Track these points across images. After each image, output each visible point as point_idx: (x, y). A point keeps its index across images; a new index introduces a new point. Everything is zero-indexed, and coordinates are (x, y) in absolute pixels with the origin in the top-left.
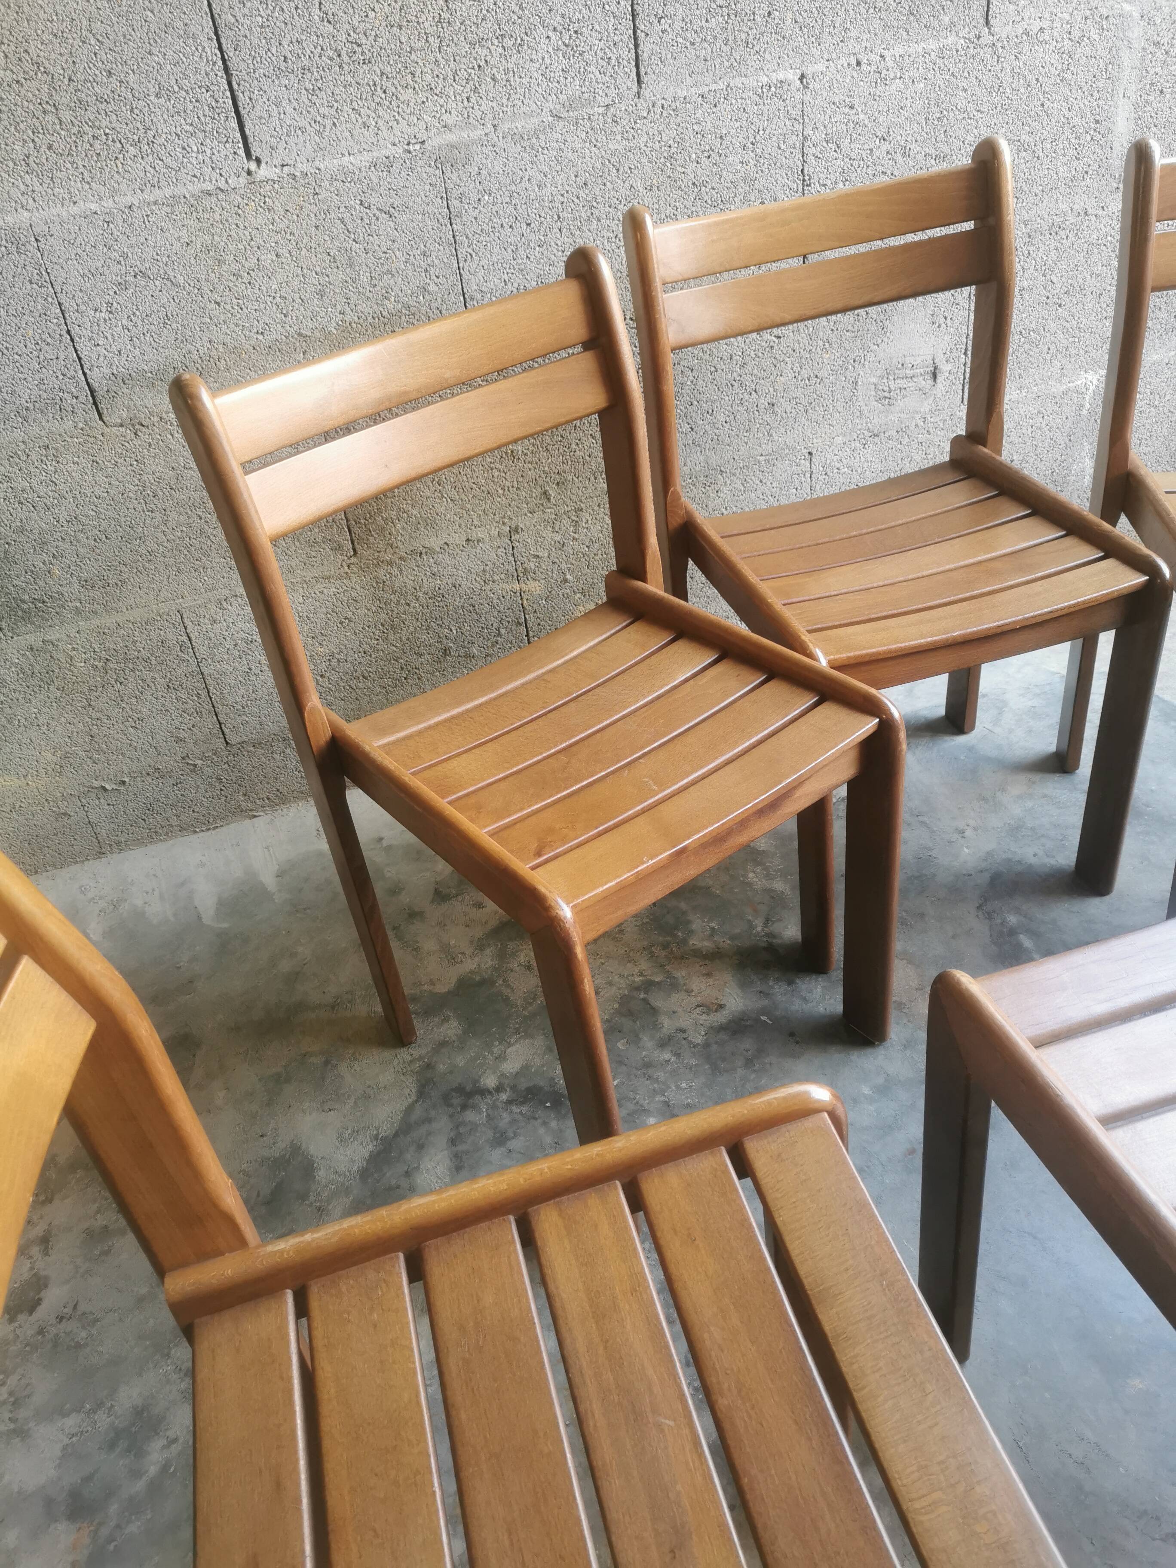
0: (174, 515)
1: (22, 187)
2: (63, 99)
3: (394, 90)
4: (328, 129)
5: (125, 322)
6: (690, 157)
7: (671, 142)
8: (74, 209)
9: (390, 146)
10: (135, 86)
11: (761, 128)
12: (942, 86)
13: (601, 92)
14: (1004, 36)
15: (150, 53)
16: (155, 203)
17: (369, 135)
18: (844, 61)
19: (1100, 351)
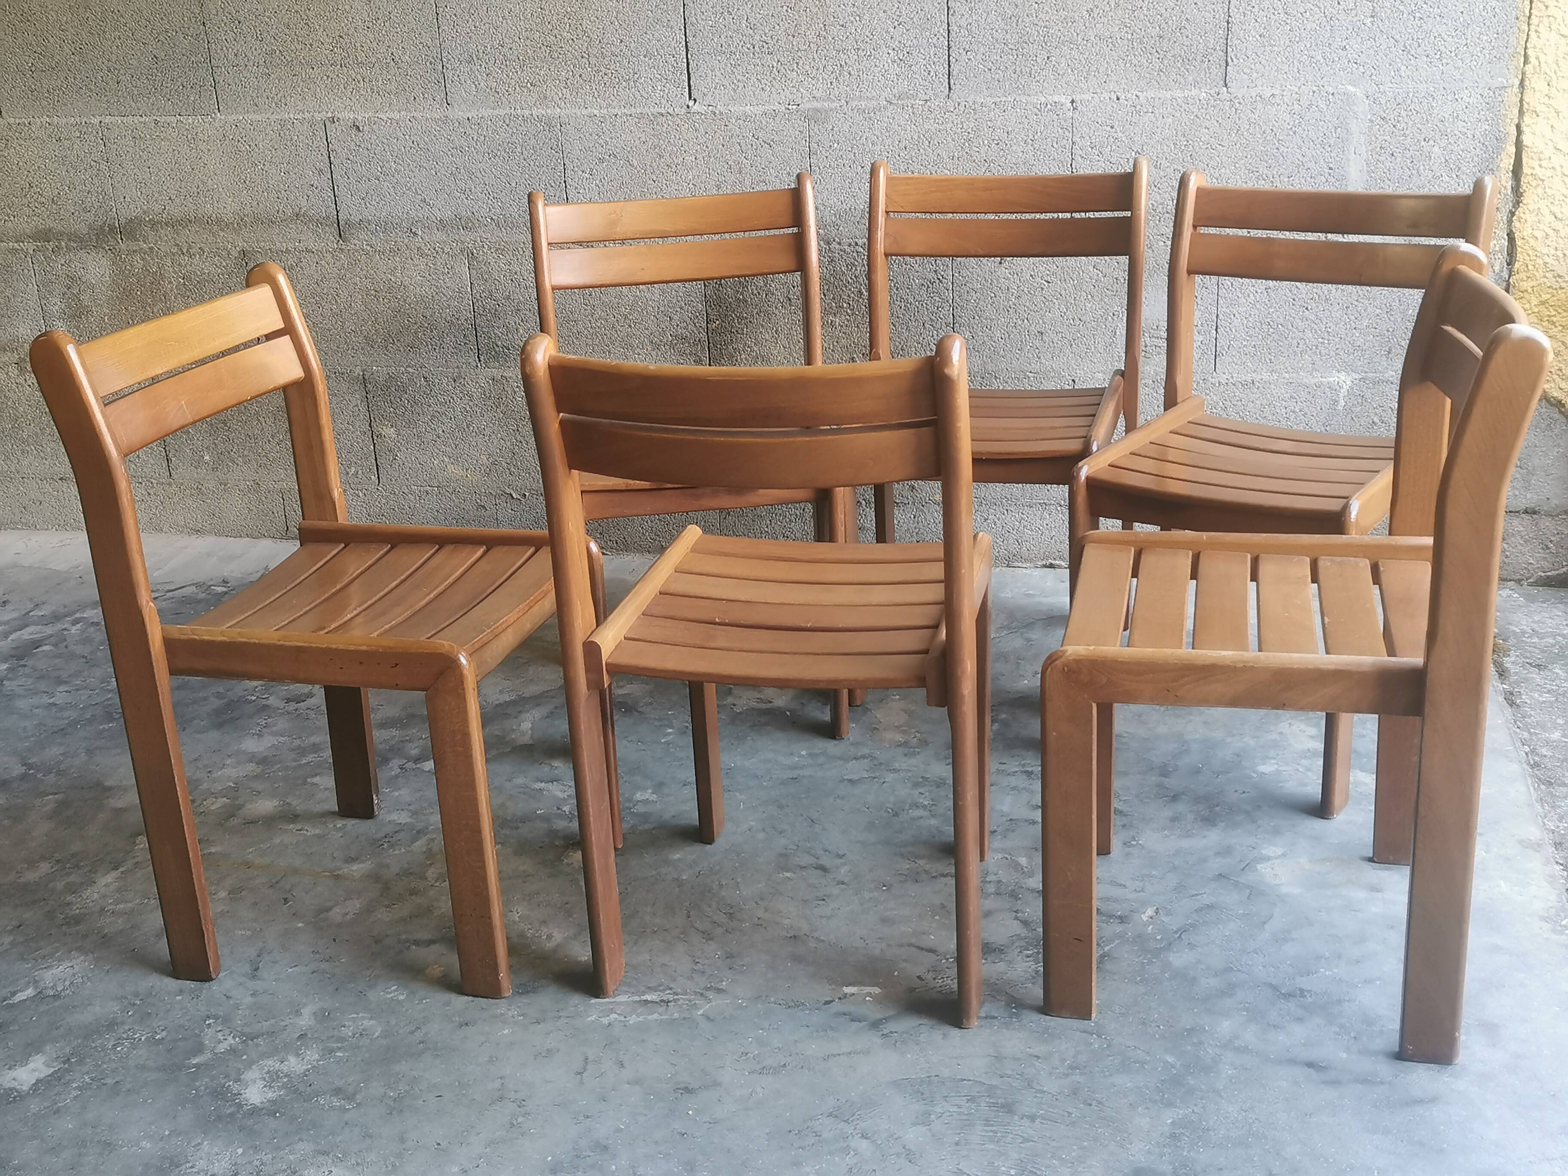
0: (599, 310)
1: (560, 95)
2: (594, 51)
3: (784, 71)
4: (740, 89)
5: (597, 182)
6: (983, 142)
7: (970, 130)
8: (585, 112)
9: (776, 104)
10: (634, 50)
11: (1039, 131)
12: (1188, 123)
13: (922, 91)
14: (1240, 96)
15: (646, 33)
16: (631, 115)
17: (765, 95)
18: (1106, 95)
19: (1351, 356)
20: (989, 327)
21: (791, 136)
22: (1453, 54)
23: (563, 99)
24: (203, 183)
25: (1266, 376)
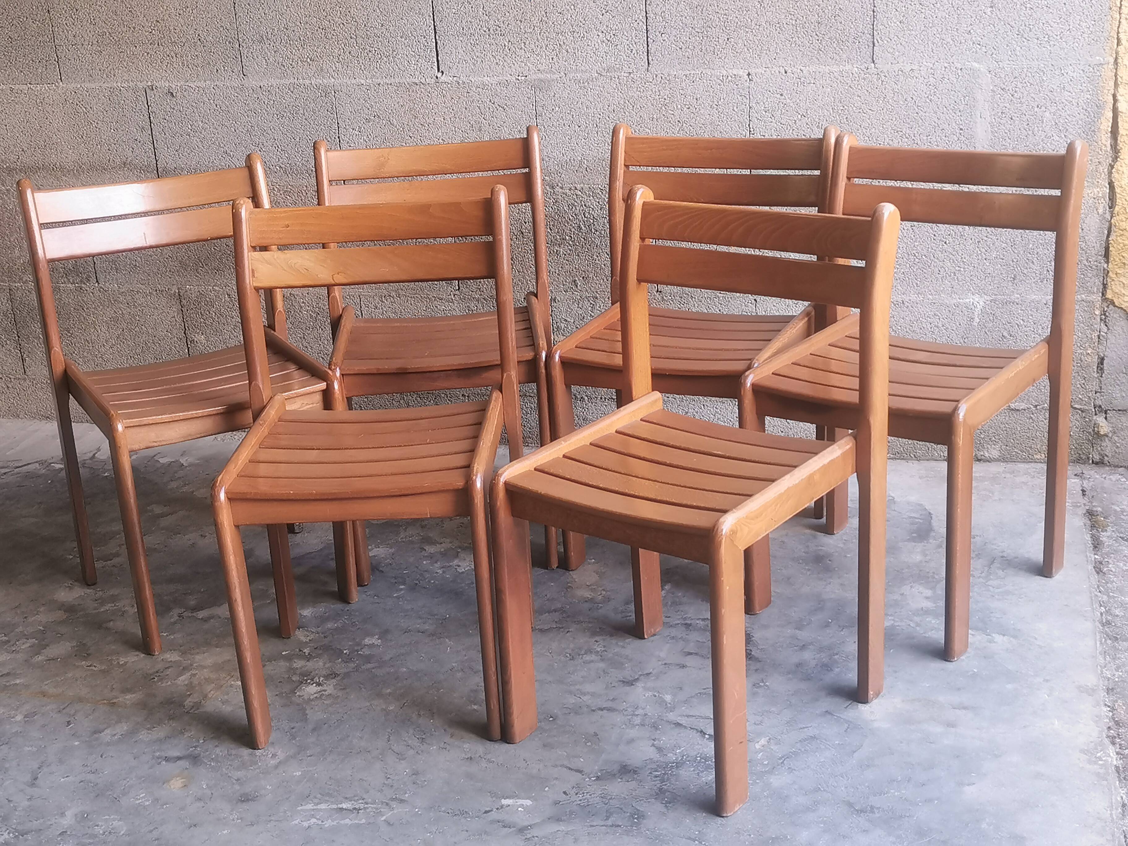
1: (334, 68)
3: (514, 49)
4: (479, 63)
6: (677, 107)
7: (666, 97)
8: (354, 81)
9: (508, 75)
10: (392, 32)
11: (722, 98)
12: (843, 92)
13: (626, 66)
14: (885, 70)
15: (402, 19)
16: (391, 84)
17: (499, 69)
18: (777, 69)
21: (520, 102)
22: (1058, 37)
23: (337, 71)
24: (49, 138)
25: (913, 297)
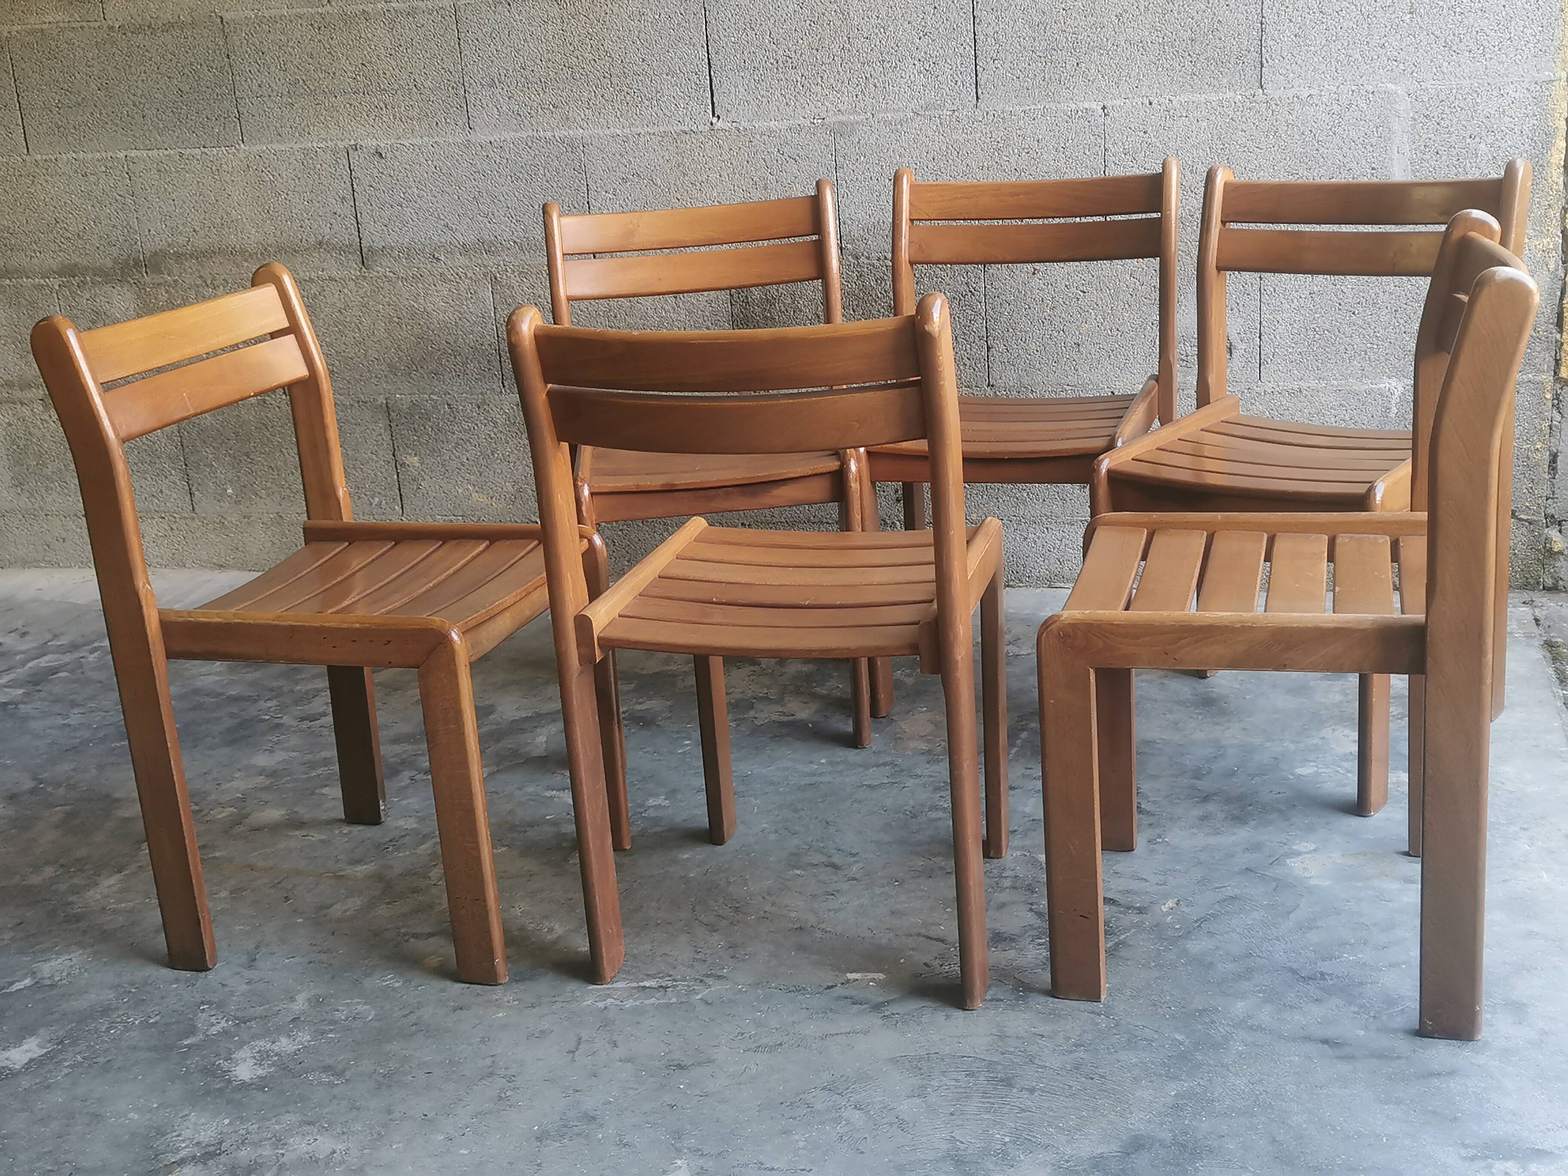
1: (583, 116)
2: (616, 71)
3: (808, 85)
4: (764, 104)
5: (621, 202)
6: (1013, 151)
7: (999, 139)
8: (607, 132)
9: (801, 118)
10: (656, 68)
11: (1070, 138)
13: (949, 102)
14: (1277, 97)
15: (668, 52)
16: (654, 134)
17: (789, 110)
18: (1139, 100)
19: (1402, 361)
20: (1024, 339)
21: (816, 151)
22: (1496, 49)
23: (586, 120)
24: (227, 214)
25: (1313, 384)
